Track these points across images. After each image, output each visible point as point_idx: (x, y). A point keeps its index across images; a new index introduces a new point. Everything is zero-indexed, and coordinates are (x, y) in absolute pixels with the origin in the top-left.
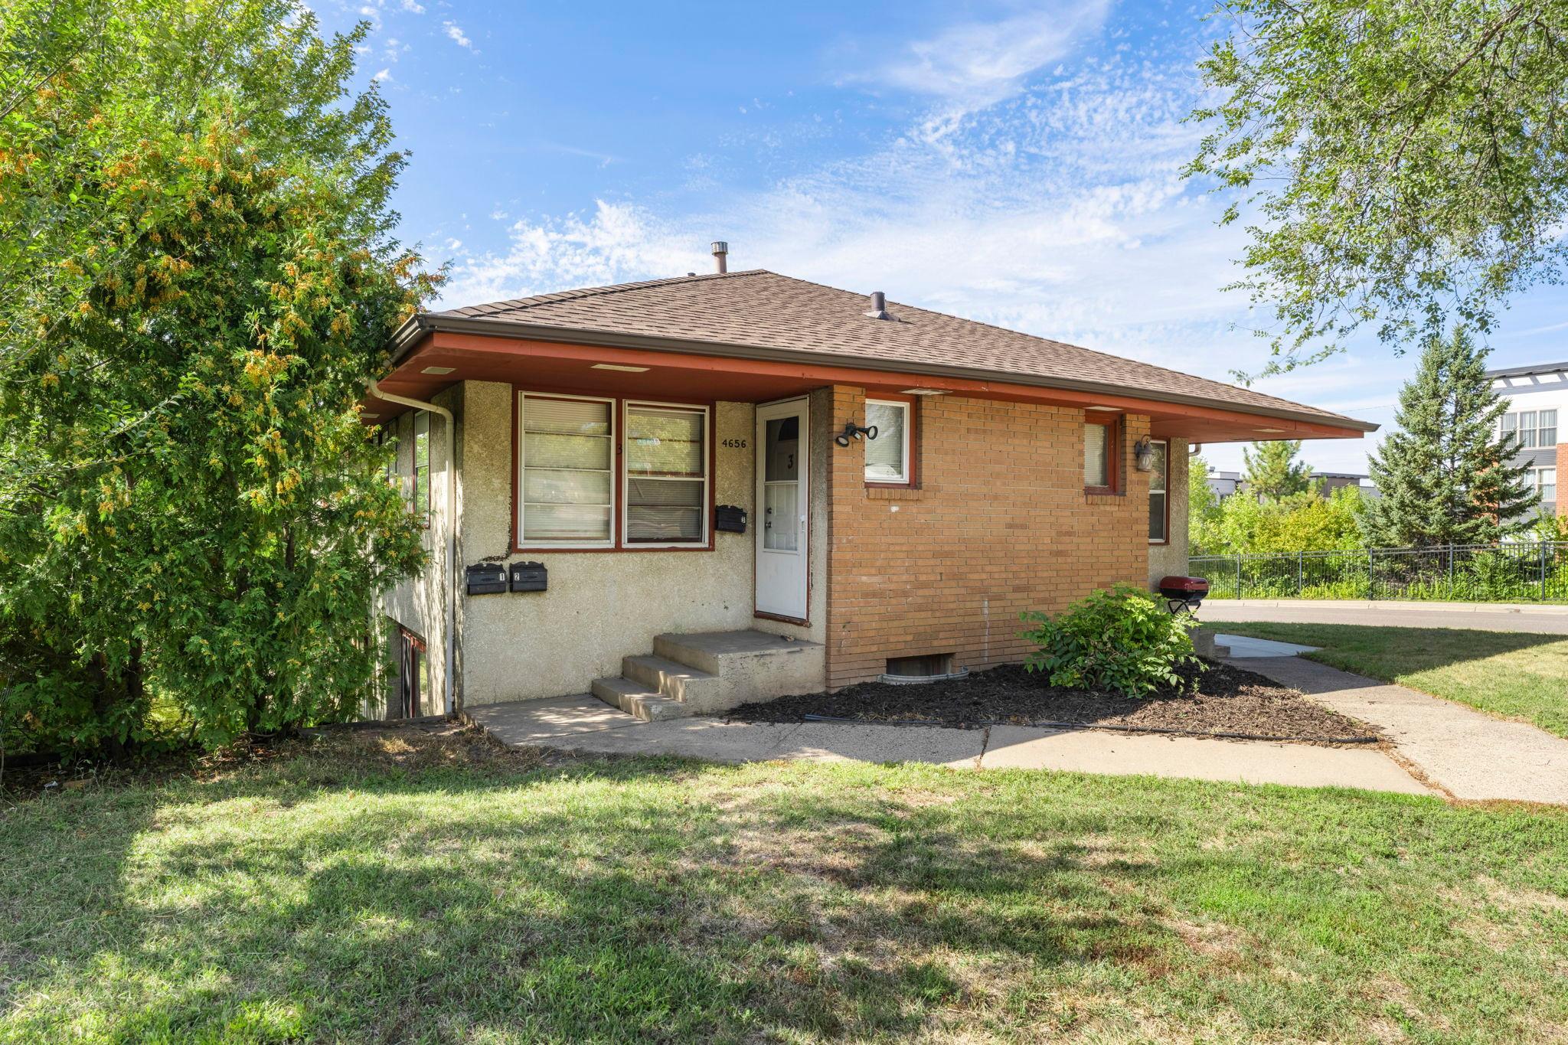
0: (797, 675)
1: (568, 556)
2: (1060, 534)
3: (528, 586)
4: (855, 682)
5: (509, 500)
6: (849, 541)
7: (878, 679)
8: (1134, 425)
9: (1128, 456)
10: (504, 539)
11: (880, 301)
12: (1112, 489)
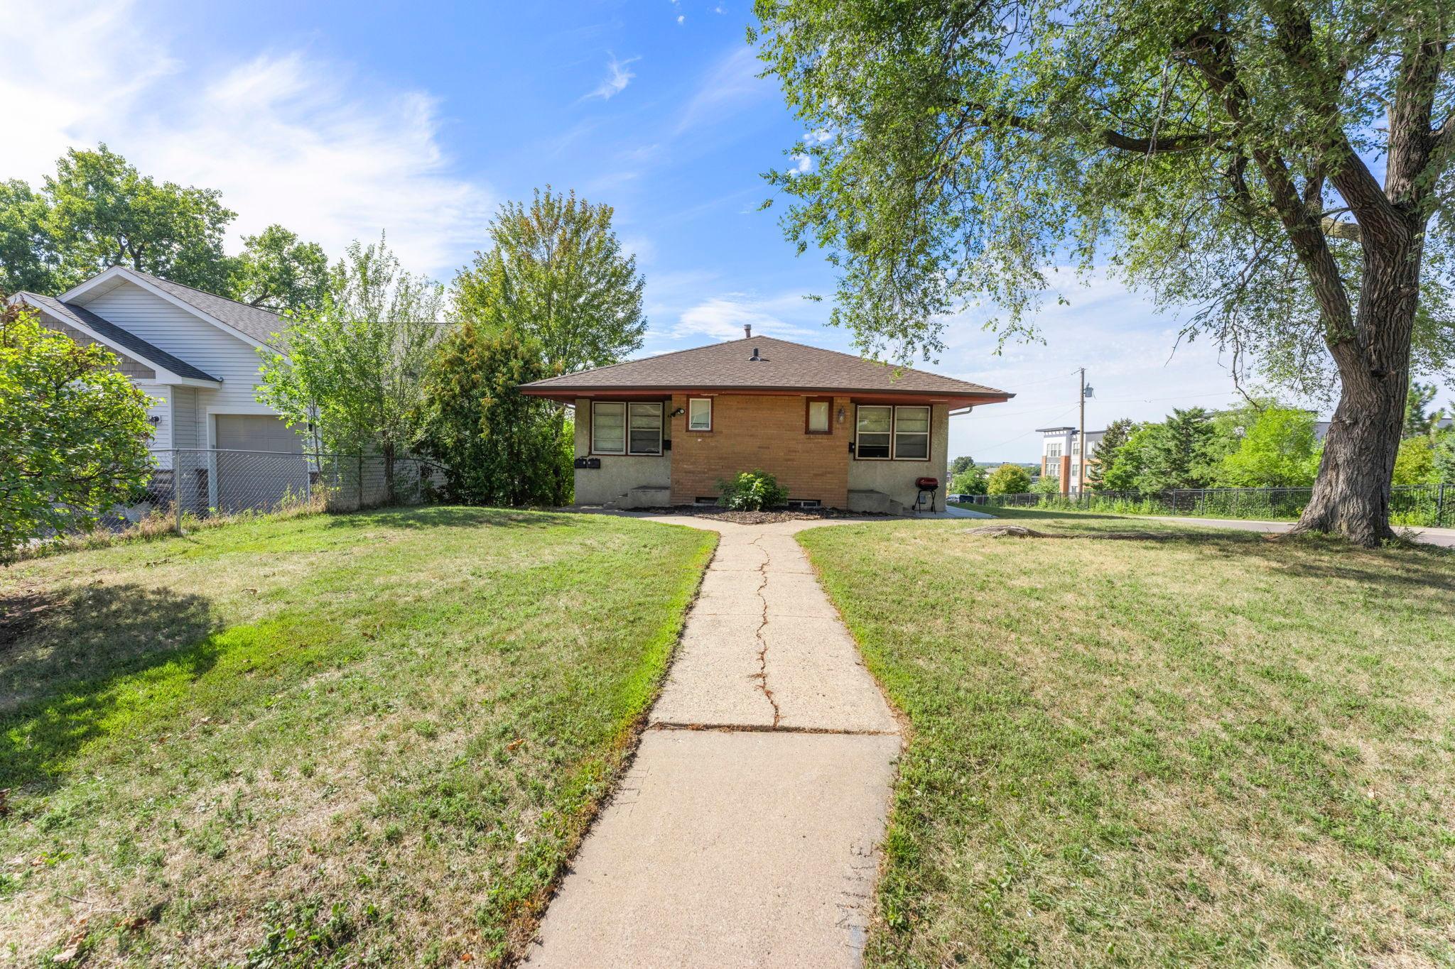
0: (659, 499)
1: (608, 457)
2: (789, 451)
3: (592, 466)
4: (681, 504)
5: (589, 438)
6: (678, 452)
7: (691, 504)
8: (839, 401)
9: (835, 416)
10: (587, 450)
11: (756, 352)
12: (829, 432)
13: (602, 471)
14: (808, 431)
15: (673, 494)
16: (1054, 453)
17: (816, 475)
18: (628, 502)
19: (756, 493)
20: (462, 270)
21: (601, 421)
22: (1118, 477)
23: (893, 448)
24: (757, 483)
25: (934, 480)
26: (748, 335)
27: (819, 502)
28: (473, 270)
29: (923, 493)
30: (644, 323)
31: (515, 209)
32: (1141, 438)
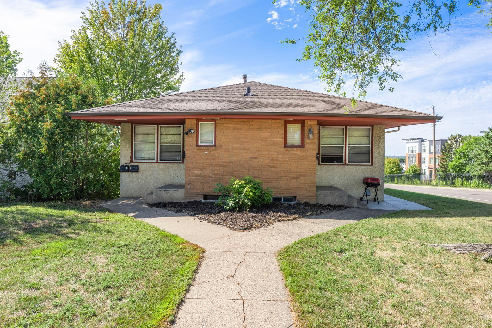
0: (176, 196)
1: (144, 164)
2: (273, 160)
3: (133, 170)
4: (192, 200)
5: (130, 150)
6: (190, 161)
7: (200, 200)
8: (309, 123)
9: (306, 134)
10: (129, 159)
11: (249, 90)
12: (302, 145)
13: (139, 174)
14: (286, 145)
15: (187, 192)
16: (412, 151)
17: (293, 178)
18: (154, 199)
19: (246, 196)
20: (63, 42)
21: (139, 138)
22: (457, 166)
23: (346, 157)
24: (247, 189)
25: (377, 179)
26: (245, 81)
27: (295, 197)
28: (71, 42)
29: (369, 188)
30: (182, 76)
31: (100, 5)
32: (469, 144)
